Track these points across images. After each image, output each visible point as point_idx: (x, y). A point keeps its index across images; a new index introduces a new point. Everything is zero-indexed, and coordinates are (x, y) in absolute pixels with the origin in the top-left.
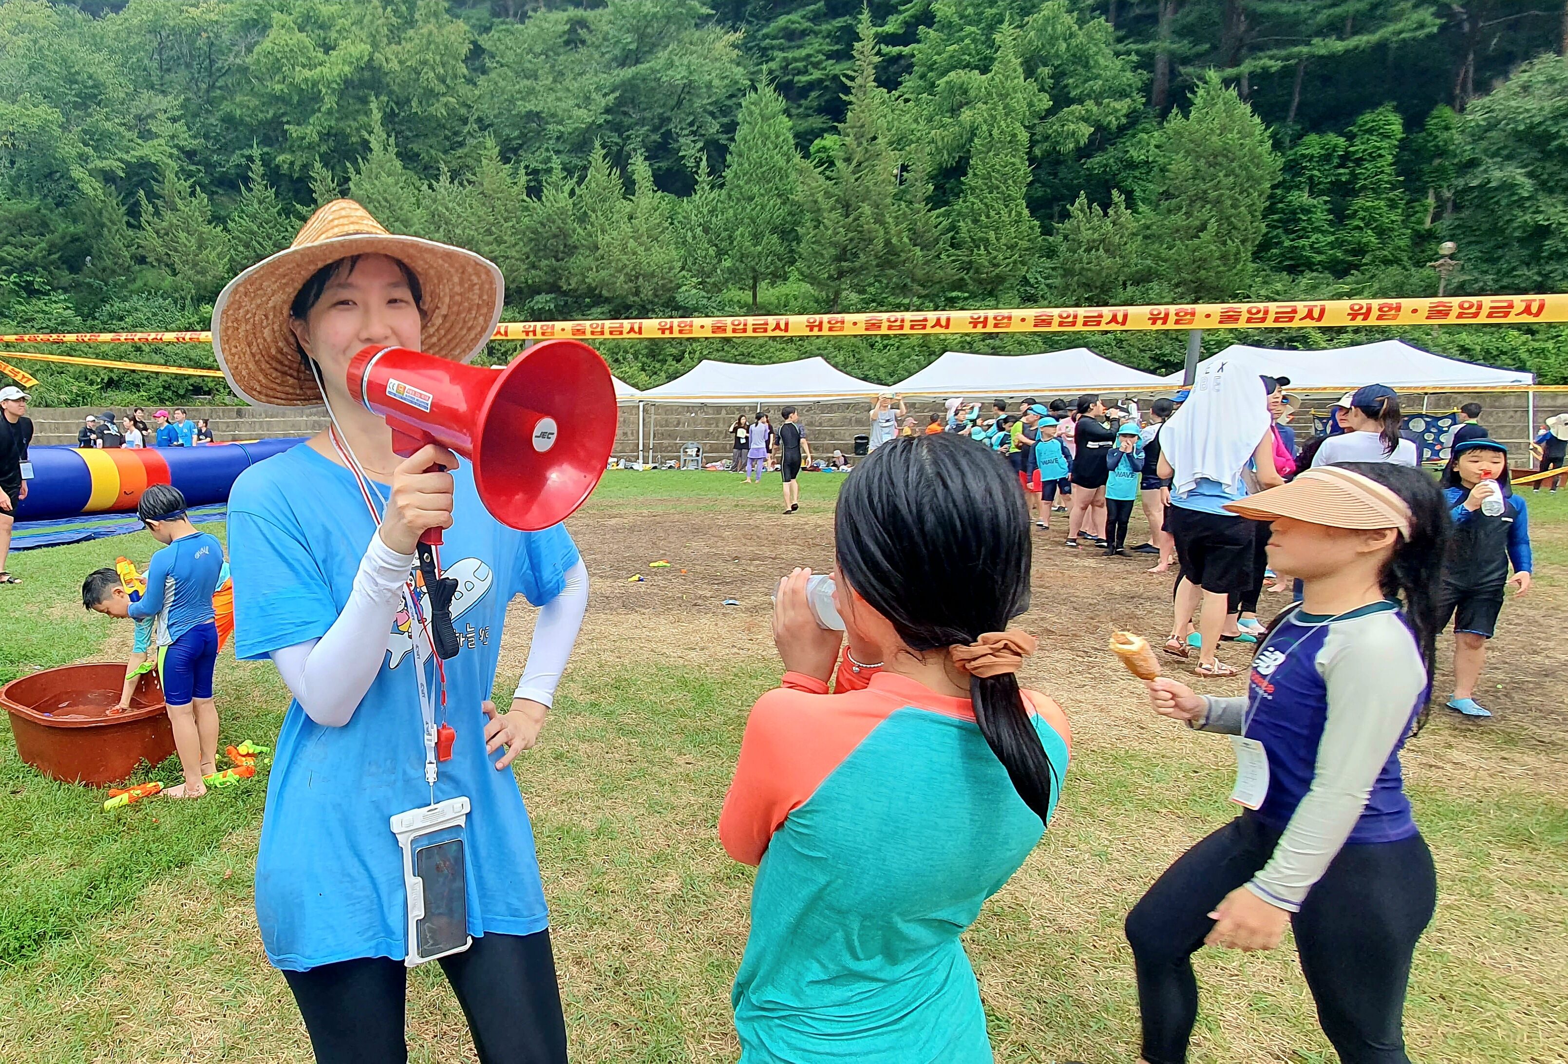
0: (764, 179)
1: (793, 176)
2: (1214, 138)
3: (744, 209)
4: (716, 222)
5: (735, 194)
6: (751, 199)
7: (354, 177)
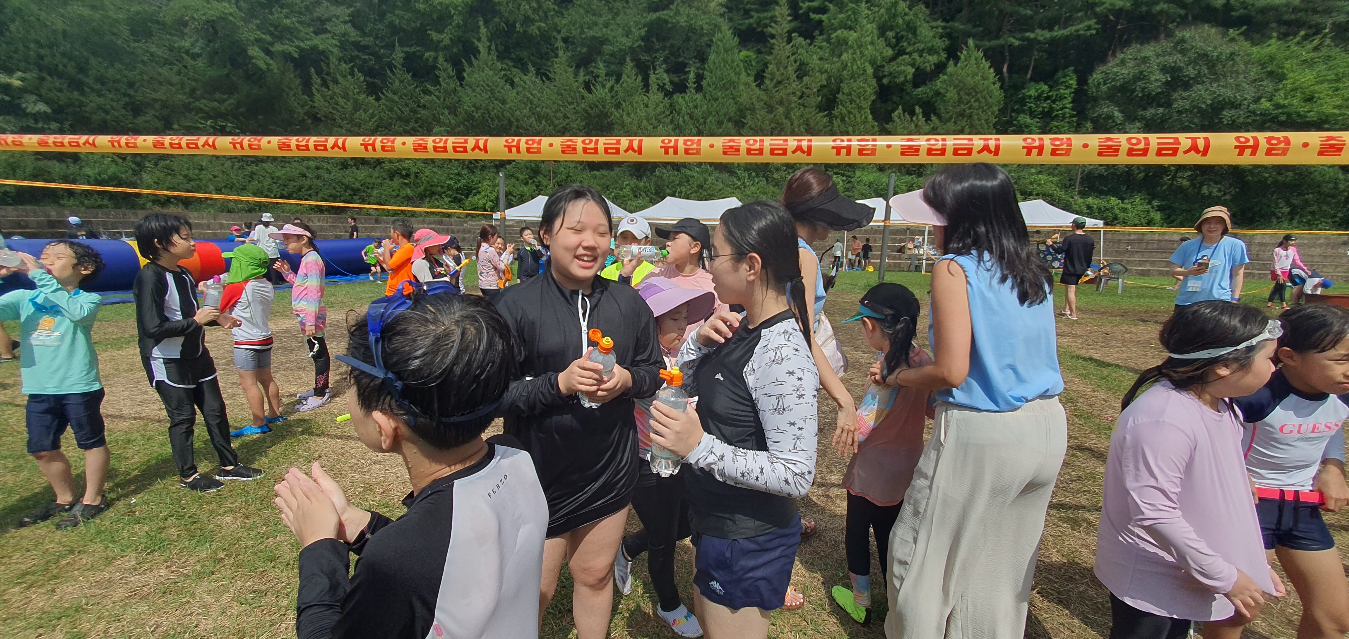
0: (724, 87)
1: (742, 87)
2: (969, 79)
3: (712, 105)
4: (698, 113)
5: (708, 97)
6: (716, 100)
7: (468, 69)
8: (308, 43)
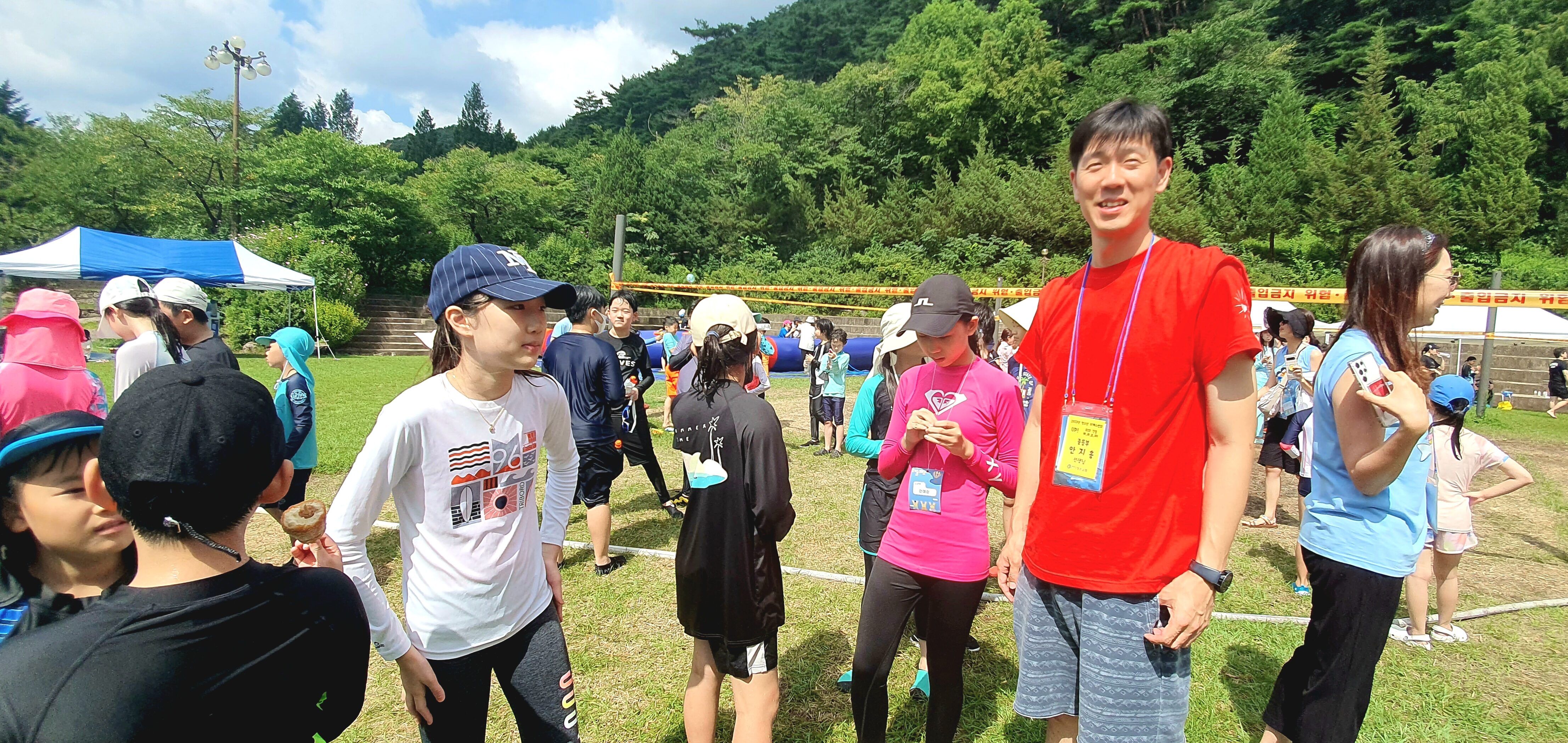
0: (1280, 157)
1: (1307, 155)
7: (963, 170)
8: (824, 164)
